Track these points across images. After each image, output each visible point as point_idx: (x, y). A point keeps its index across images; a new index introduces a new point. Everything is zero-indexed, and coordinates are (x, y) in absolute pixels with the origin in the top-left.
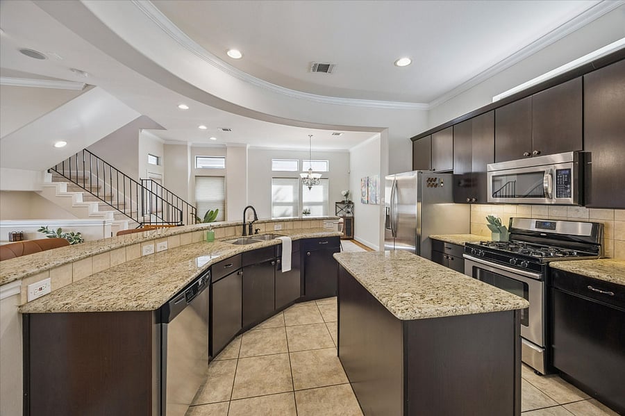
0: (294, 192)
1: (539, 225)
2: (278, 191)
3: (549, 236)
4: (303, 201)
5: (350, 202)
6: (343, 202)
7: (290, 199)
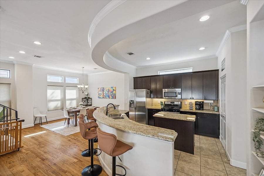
0: (61, 94)
1: (171, 103)
2: (53, 93)
3: (174, 105)
4: (66, 98)
5: (89, 98)
6: (86, 98)
7: (59, 98)
